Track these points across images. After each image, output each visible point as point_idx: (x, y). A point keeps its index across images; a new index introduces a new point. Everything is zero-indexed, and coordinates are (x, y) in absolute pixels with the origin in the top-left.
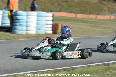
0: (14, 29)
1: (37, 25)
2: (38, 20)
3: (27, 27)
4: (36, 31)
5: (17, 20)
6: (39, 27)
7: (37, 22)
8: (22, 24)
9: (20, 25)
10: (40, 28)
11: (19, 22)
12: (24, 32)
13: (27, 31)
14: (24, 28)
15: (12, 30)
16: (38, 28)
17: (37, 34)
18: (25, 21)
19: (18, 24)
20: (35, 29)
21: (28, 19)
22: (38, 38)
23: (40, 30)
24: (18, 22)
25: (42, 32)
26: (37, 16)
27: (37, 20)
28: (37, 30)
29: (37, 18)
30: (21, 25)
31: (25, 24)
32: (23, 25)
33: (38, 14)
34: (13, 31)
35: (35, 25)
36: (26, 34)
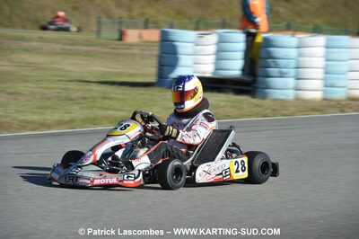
0: (260, 86)
1: (326, 73)
2: (329, 58)
3: (298, 79)
4: (324, 91)
5: (271, 60)
6: (333, 79)
7: (327, 65)
8: (284, 70)
9: (281, 72)
10: (333, 82)
11: (277, 66)
12: (290, 95)
13: (297, 90)
14: (291, 82)
16: (329, 82)
17: (325, 99)
18: (293, 63)
19: (273, 71)
20: (318, 84)
21: (300, 55)
23: (333, 86)
24: (272, 65)
25: (339, 94)
26: (327, 47)
27: (327, 60)
28: (326, 86)
29: (327, 53)
30: (282, 75)
31: (292, 72)
32: (286, 73)
33: (328, 40)
34: (259, 90)
35: (319, 73)
36: (297, 99)
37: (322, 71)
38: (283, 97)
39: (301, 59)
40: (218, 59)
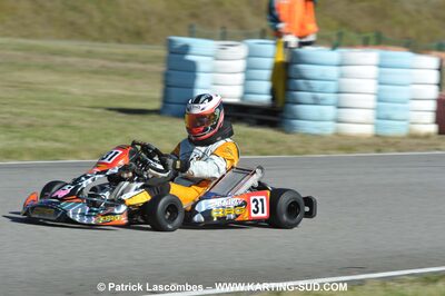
0: (289, 116)
1: (379, 100)
2: (384, 80)
3: (339, 107)
4: (376, 125)
5: (301, 81)
6: (388, 108)
7: (380, 91)
8: (320, 95)
9: (315, 98)
10: (389, 113)
11: (310, 90)
12: (328, 128)
13: (338, 122)
14: (329, 111)
15: (283, 118)
16: (382, 114)
17: (377, 136)
18: (332, 86)
19: (304, 96)
20: (369, 115)
21: (342, 76)
22: (379, 151)
23: (388, 119)
24: (303, 87)
25: (396, 129)
26: (380, 66)
27: (380, 84)
28: (378, 118)
29: (381, 74)
30: (316, 102)
31: (331, 97)
32: (322, 99)
33: (382, 57)
35: (370, 101)
36: (337, 134)
37: (373, 97)
38: (316, 131)
39: (345, 80)
40: (248, 79)
